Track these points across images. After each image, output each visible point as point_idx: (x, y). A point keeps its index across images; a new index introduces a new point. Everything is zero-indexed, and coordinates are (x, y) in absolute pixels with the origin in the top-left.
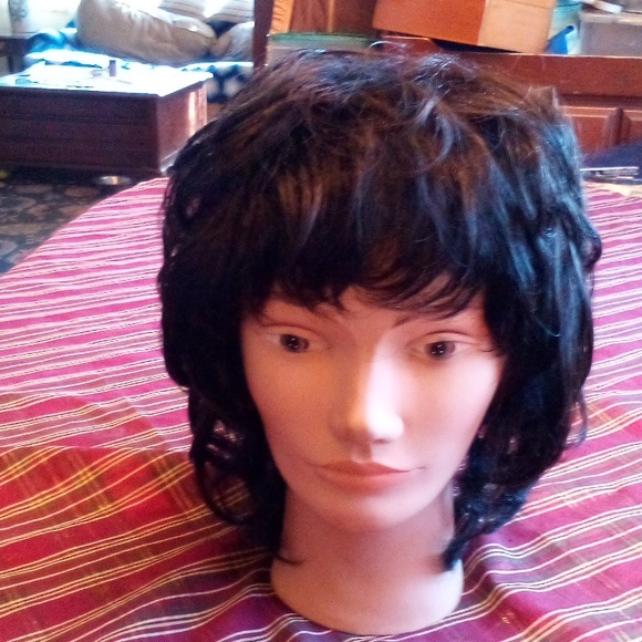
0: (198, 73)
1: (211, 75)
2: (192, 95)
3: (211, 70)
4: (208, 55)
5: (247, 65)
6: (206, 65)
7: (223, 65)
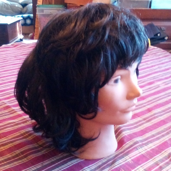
0: (19, 18)
1: (22, 18)
2: (17, 24)
3: (22, 17)
4: (21, 13)
5: (32, 15)
6: (21, 15)
7: (25, 15)
